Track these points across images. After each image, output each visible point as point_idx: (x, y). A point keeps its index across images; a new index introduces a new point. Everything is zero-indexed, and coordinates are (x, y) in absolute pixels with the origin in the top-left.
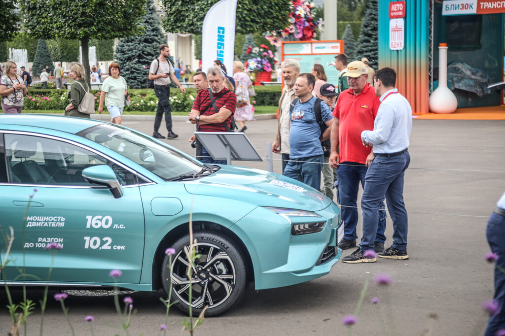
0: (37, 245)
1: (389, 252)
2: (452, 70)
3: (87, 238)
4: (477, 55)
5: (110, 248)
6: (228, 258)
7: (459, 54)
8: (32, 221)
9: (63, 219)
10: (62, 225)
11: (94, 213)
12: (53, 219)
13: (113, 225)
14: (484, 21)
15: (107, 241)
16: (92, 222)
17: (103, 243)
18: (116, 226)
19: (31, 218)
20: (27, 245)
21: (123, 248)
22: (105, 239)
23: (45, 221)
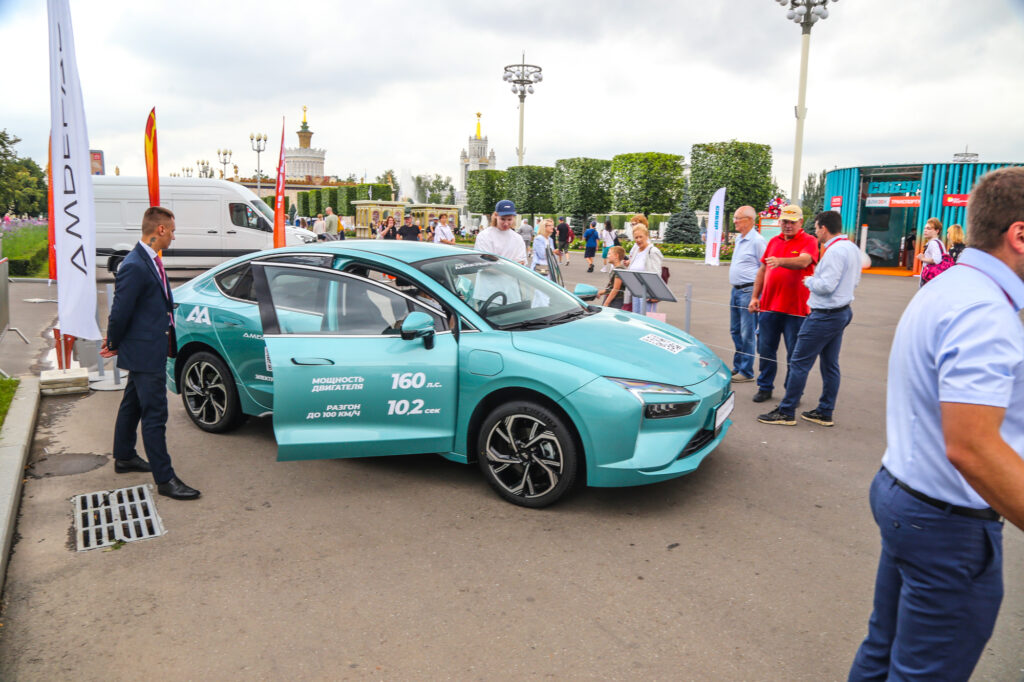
0: (325, 415)
1: (813, 415)
2: (869, 242)
3: (392, 403)
4: (885, 234)
5: (420, 412)
6: (555, 439)
7: (874, 232)
8: (320, 384)
9: (361, 380)
10: (360, 387)
11: (402, 370)
12: (348, 380)
13: (426, 384)
14: (893, 212)
15: (418, 404)
16: (399, 382)
17: (412, 407)
18: (430, 385)
19: (319, 381)
20: (311, 416)
21: (437, 411)
22: (415, 402)
23: (337, 384)
